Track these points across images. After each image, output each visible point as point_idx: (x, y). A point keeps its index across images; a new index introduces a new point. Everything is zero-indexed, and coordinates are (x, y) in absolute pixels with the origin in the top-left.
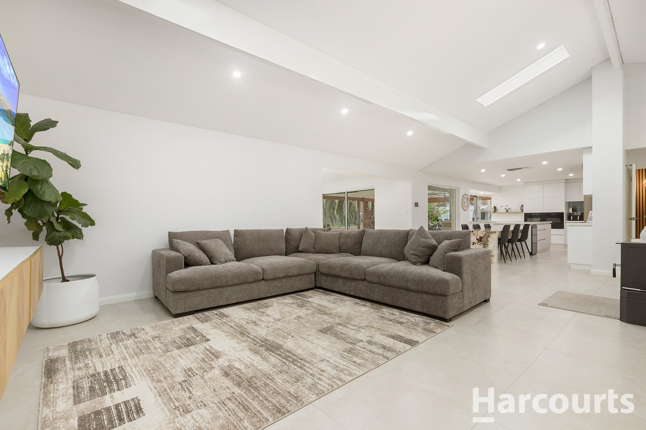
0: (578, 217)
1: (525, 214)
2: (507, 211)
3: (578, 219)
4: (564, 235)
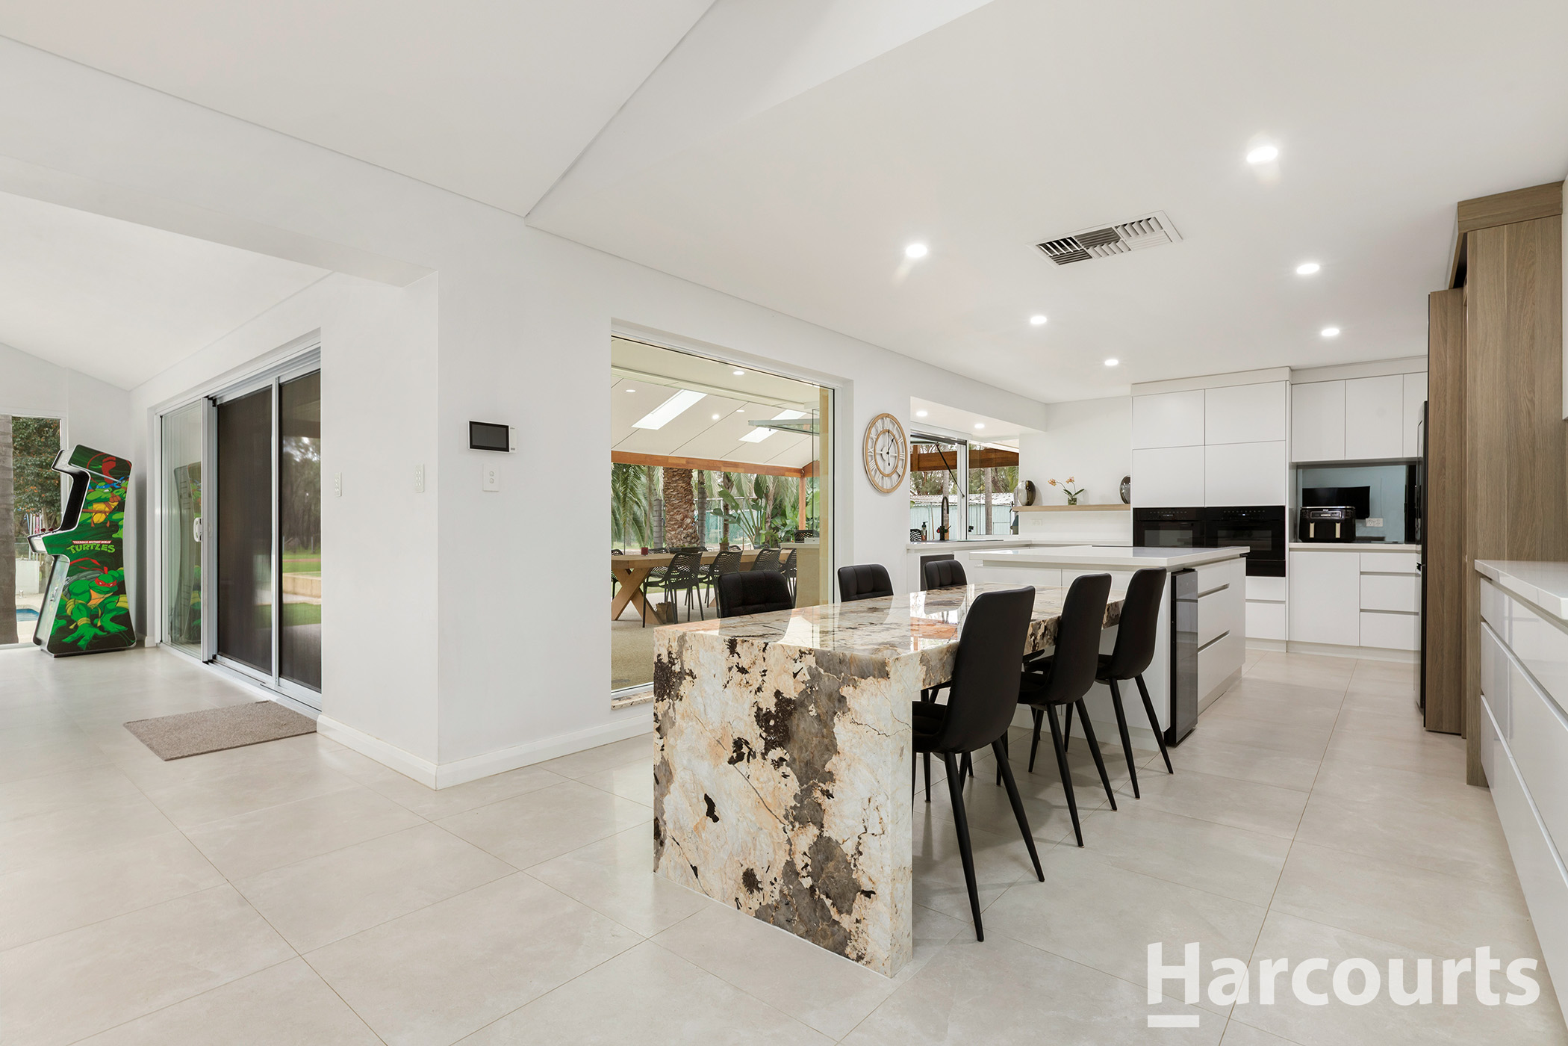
0: (1338, 526)
1: (1135, 510)
2: (1073, 501)
3: (1338, 535)
4: (1284, 602)
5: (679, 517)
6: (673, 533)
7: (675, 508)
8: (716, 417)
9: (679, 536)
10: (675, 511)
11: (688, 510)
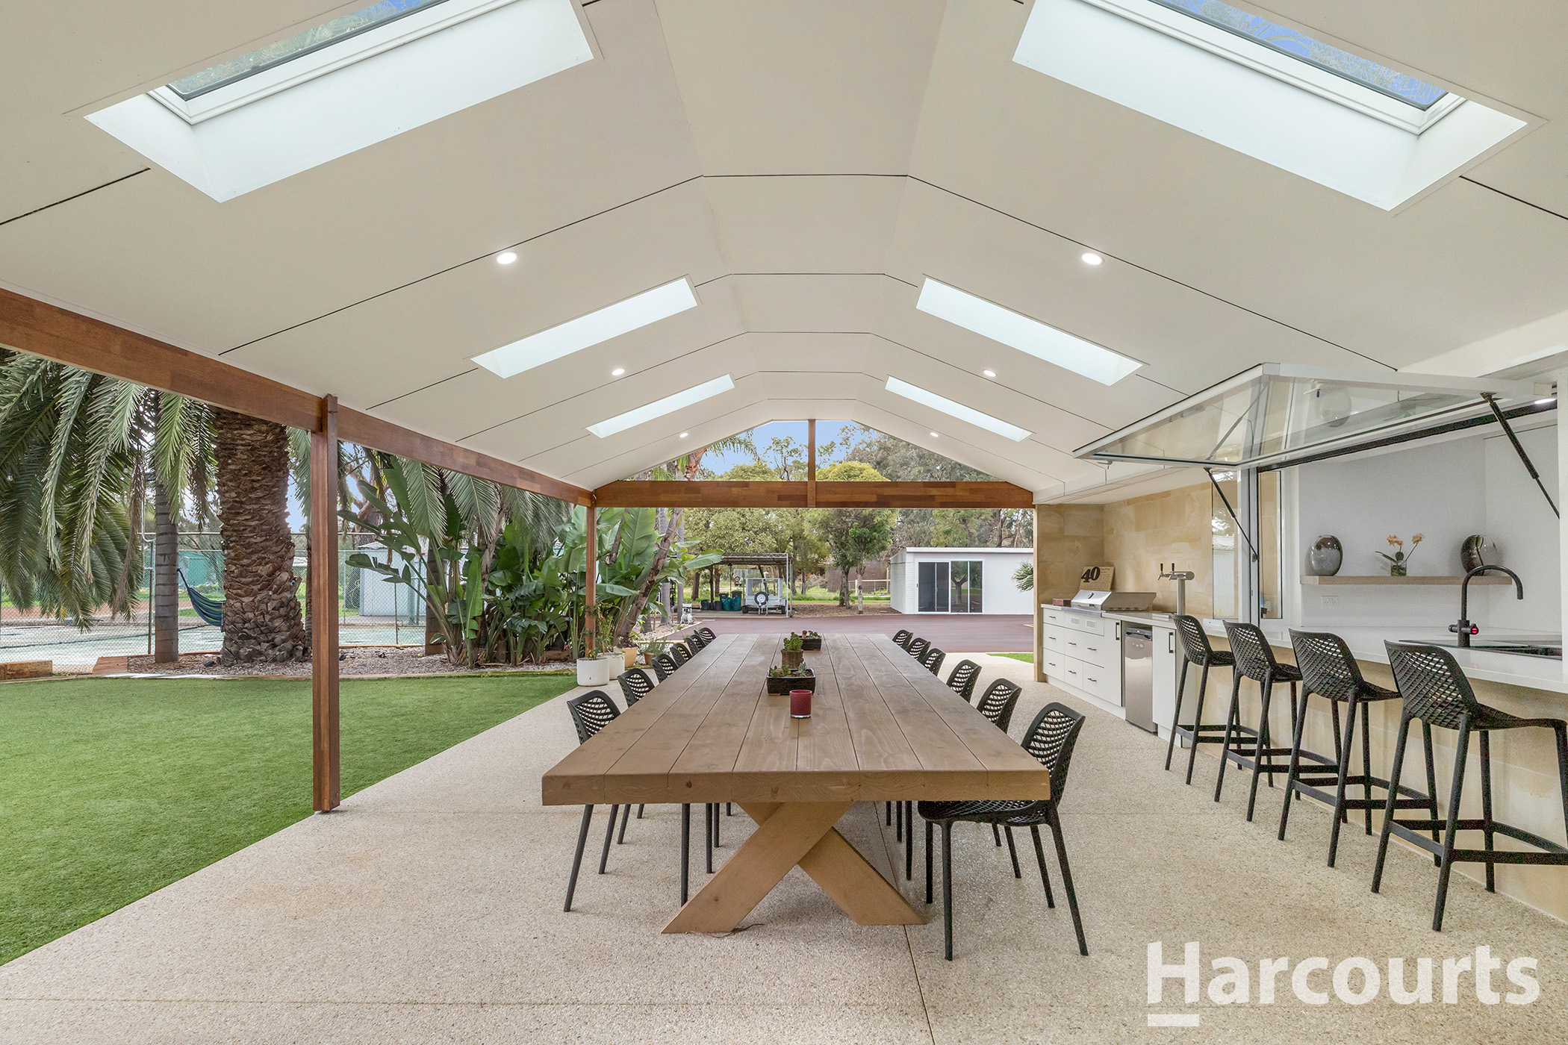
5: (264, 570)
6: (246, 600)
7: (253, 553)
8: (618, 372)
9: (263, 606)
10: (255, 557)
11: (282, 557)
